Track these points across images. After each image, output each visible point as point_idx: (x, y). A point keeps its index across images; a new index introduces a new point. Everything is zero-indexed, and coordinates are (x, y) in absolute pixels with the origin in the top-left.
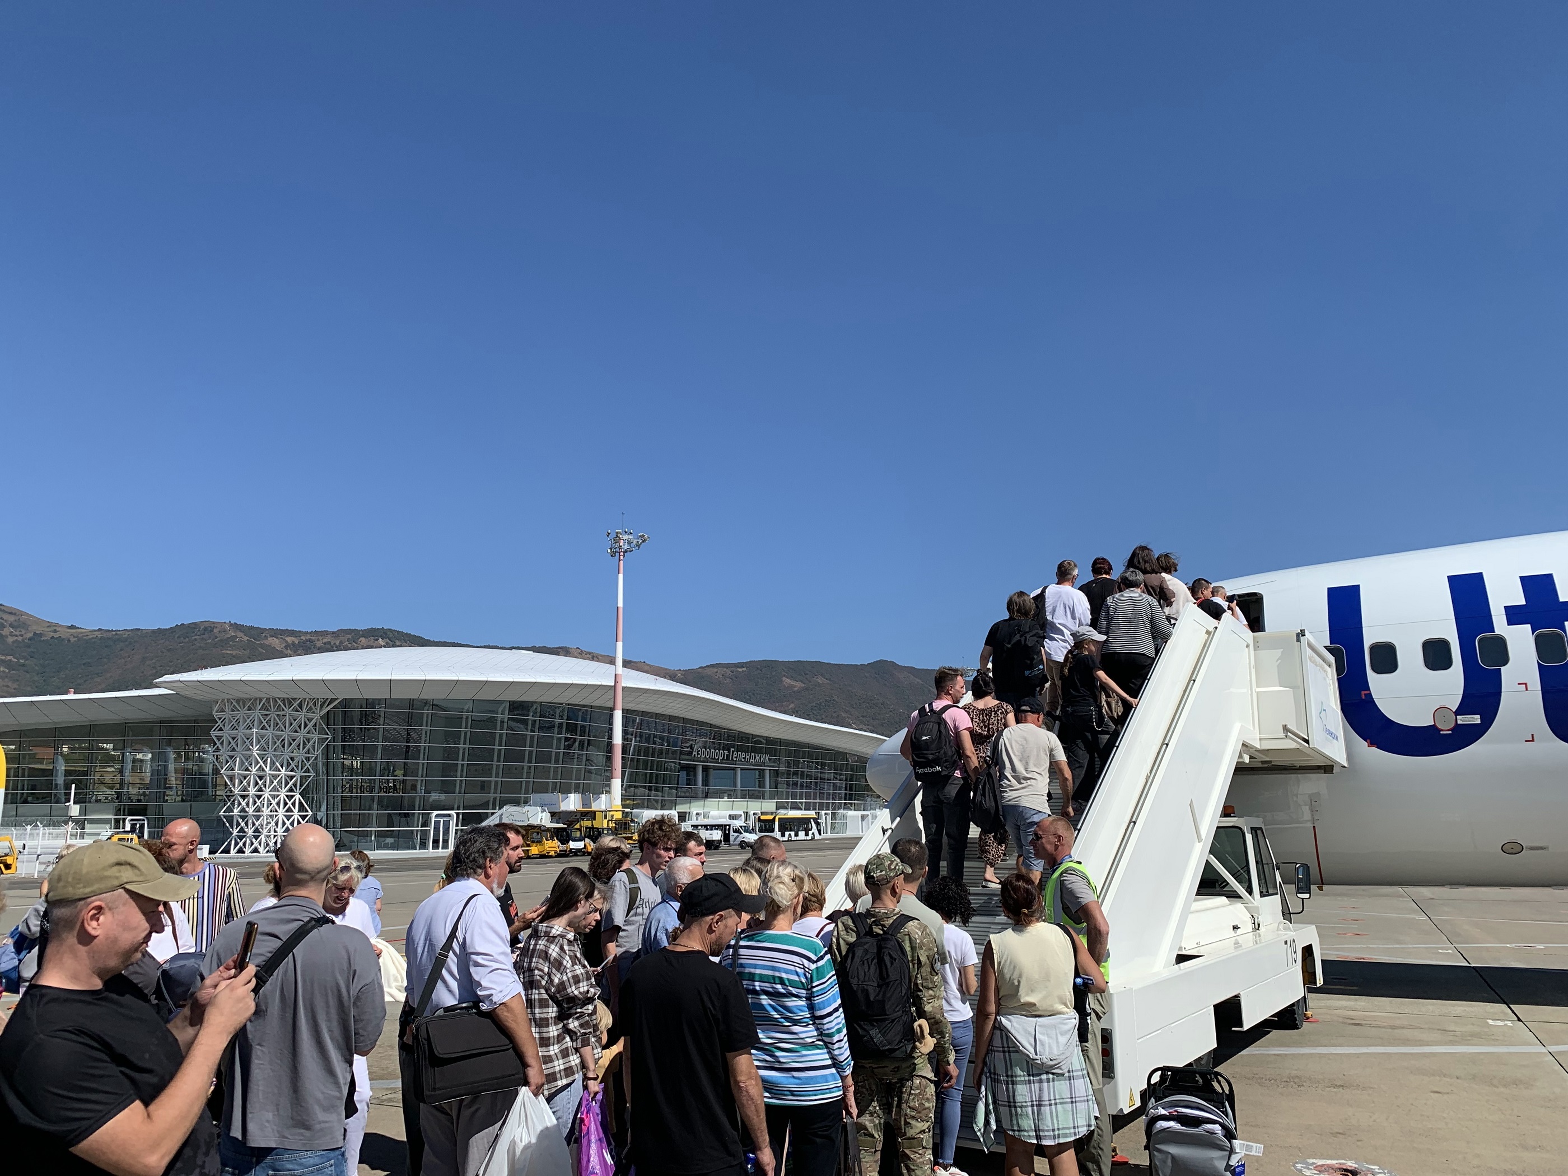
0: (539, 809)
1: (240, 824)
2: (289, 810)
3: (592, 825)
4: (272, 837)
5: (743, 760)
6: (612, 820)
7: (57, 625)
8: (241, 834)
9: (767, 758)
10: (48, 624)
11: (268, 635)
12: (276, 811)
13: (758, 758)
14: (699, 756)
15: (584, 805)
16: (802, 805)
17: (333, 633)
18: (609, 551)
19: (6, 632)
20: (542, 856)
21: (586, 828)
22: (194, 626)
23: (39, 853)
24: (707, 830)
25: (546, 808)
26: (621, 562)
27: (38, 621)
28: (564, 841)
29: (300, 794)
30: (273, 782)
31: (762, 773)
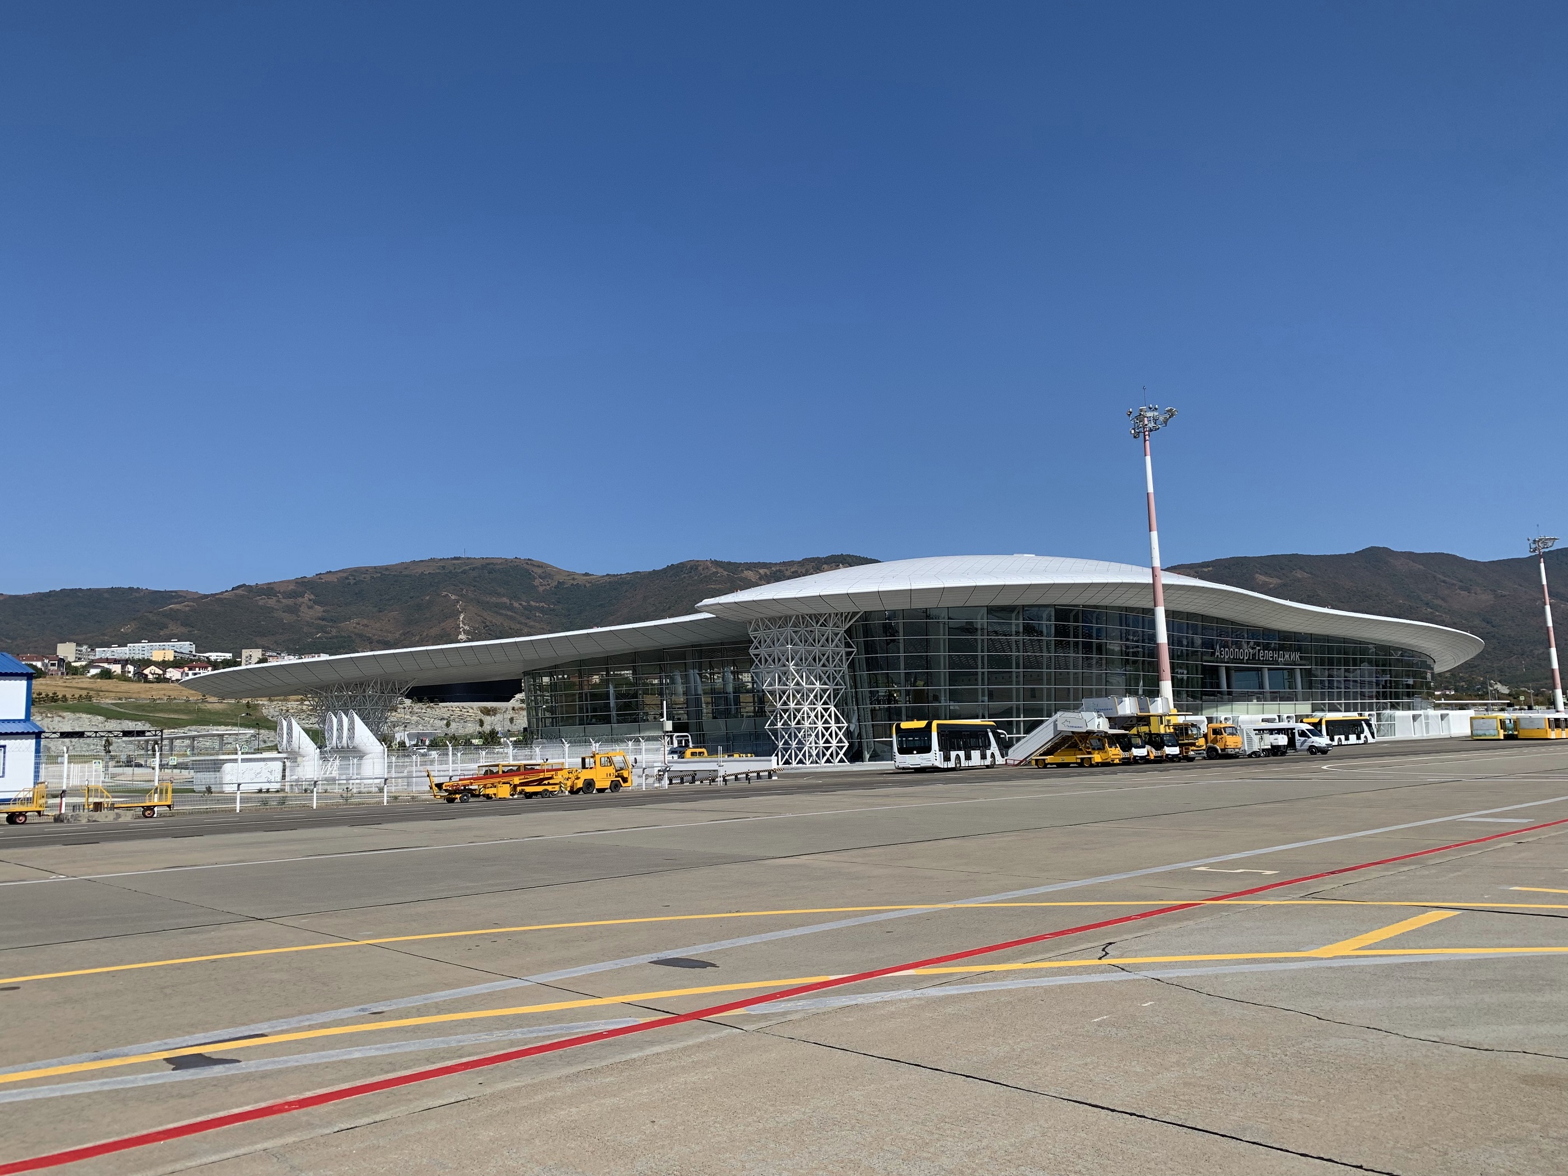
0: (1095, 714)
1: (784, 737)
2: (826, 722)
3: (1150, 731)
4: (814, 748)
5: (1271, 659)
6: (1169, 726)
7: (574, 574)
8: (786, 746)
9: (1297, 656)
10: (568, 574)
11: (744, 569)
12: (815, 723)
13: (1287, 656)
14: (1222, 657)
15: (1141, 709)
16: (1341, 707)
17: (799, 562)
18: (1133, 432)
19: (536, 583)
20: (1104, 764)
21: (1145, 734)
22: (682, 565)
23: (644, 767)
24: (1272, 734)
25: (1102, 714)
26: (1147, 442)
27: (560, 571)
28: (1127, 747)
29: (835, 706)
30: (809, 696)
31: (1291, 672)
